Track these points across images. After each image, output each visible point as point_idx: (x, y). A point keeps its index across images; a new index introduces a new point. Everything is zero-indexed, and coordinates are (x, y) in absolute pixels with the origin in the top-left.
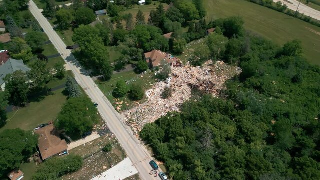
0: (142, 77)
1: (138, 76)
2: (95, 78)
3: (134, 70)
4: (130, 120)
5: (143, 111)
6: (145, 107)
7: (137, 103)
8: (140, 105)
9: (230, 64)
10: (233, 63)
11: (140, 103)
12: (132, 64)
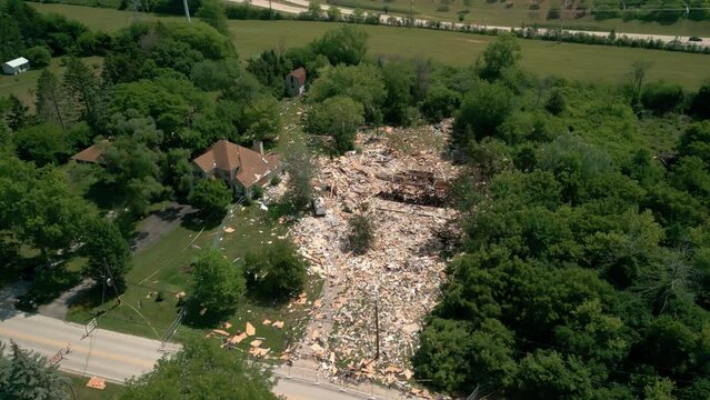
0: (230, 230)
1: (216, 232)
2: (59, 305)
3: (182, 225)
4: (339, 363)
5: (349, 314)
6: (343, 300)
7: (303, 301)
8: (318, 303)
9: (409, 124)
10: (414, 120)
11: (312, 298)
12: (157, 213)
